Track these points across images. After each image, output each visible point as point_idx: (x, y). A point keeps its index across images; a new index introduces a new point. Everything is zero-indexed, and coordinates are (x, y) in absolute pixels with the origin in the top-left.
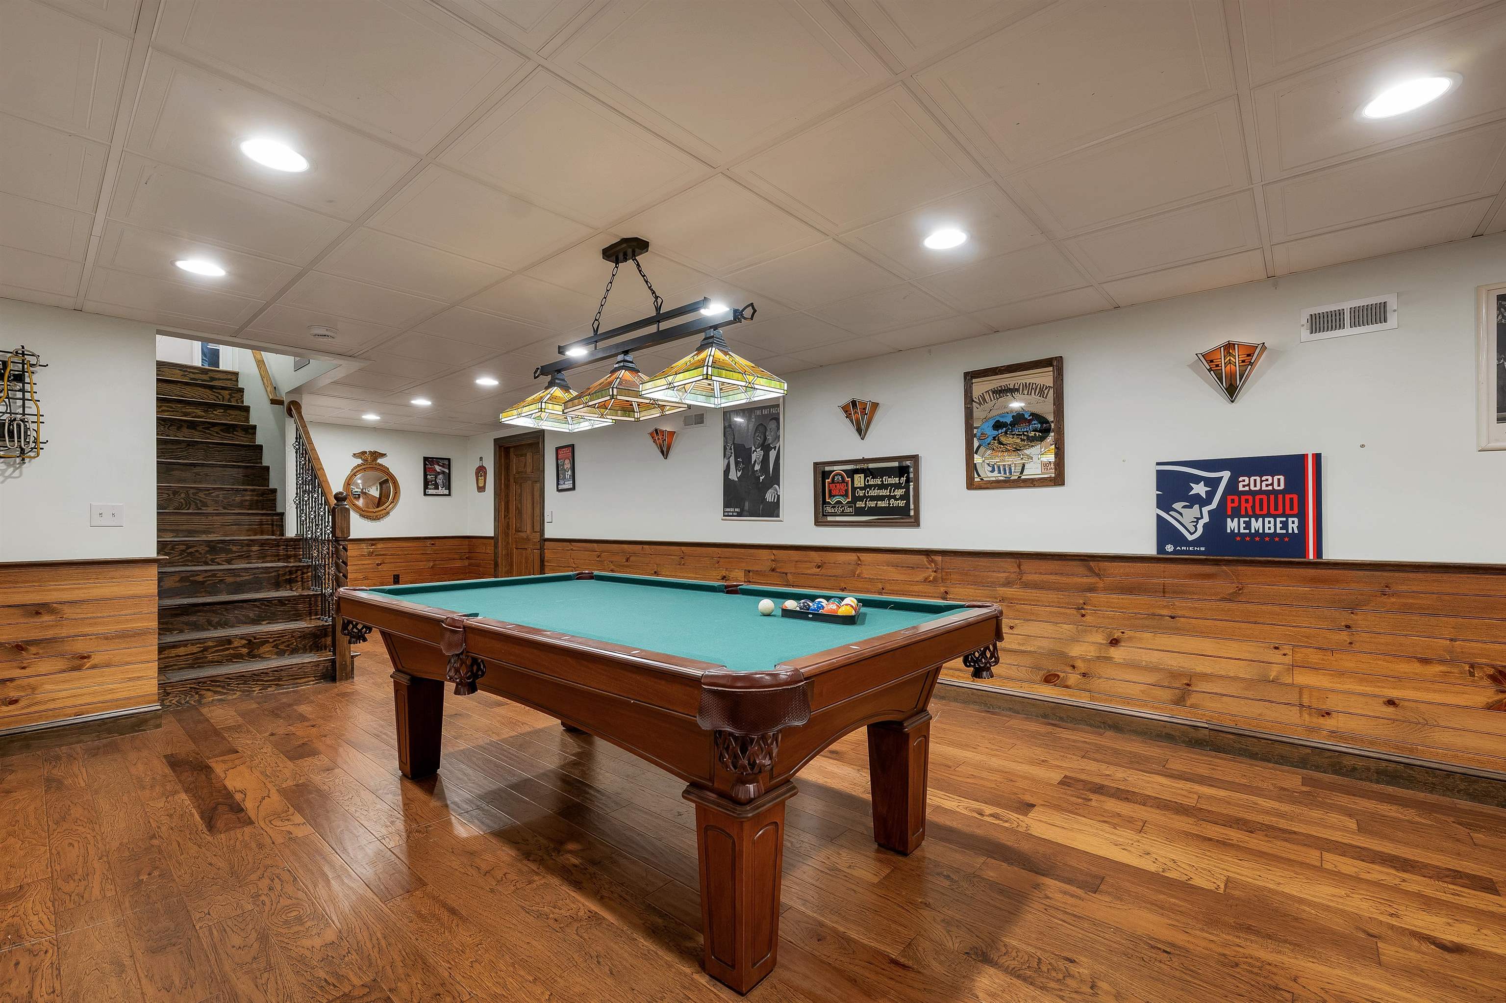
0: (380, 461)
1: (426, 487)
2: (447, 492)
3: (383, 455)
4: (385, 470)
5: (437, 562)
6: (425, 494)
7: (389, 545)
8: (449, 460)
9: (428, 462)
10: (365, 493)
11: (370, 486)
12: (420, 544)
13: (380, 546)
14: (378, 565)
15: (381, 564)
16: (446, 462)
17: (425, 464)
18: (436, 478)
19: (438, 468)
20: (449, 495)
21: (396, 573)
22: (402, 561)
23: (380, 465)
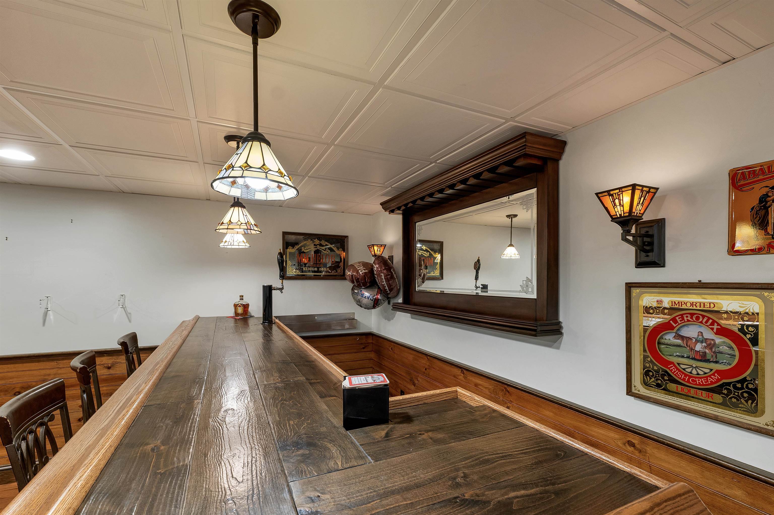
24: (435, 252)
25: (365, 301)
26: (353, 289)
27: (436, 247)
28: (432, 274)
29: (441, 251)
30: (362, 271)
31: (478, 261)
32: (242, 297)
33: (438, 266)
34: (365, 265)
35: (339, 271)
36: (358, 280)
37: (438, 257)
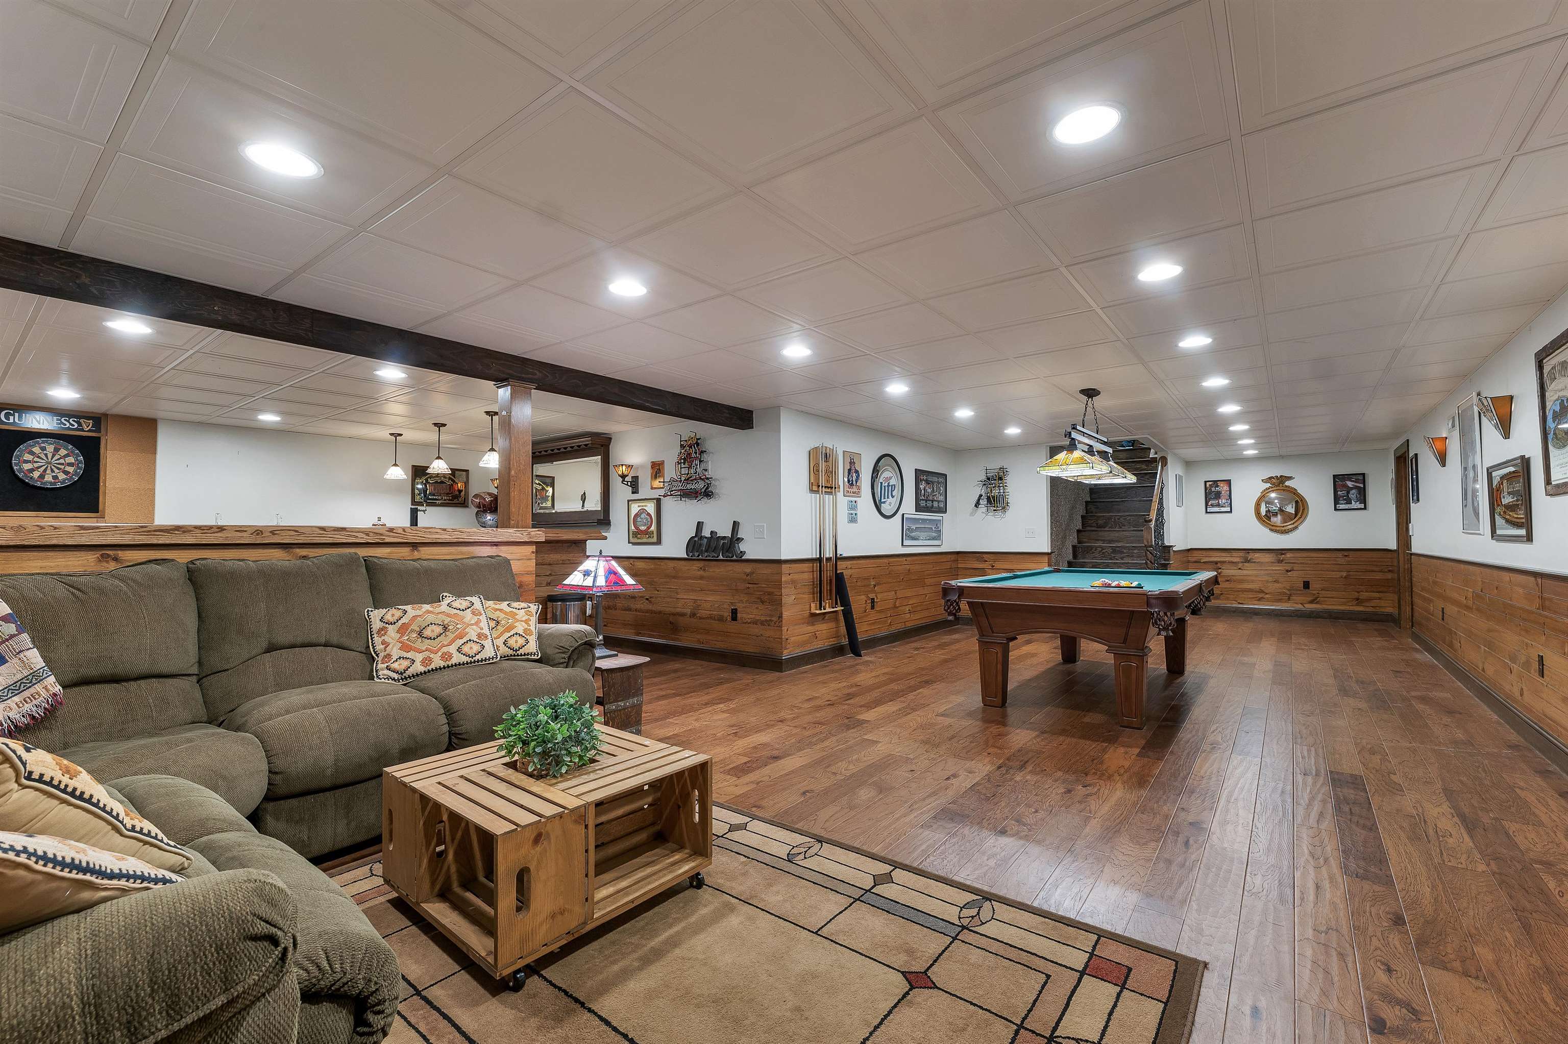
0: (1287, 483)
1: (1336, 501)
2: (1362, 506)
3: (1290, 478)
4: (1294, 492)
5: (1351, 573)
6: (1336, 509)
7: (1298, 555)
8: (1364, 475)
9: (1339, 481)
10: (1283, 511)
11: (1287, 505)
12: (1333, 555)
13: (1289, 555)
14: (1288, 571)
15: (1290, 571)
16: (1361, 478)
17: (1335, 482)
18: (1348, 493)
19: (1350, 484)
20: (1365, 508)
21: (1305, 580)
22: (1312, 569)
23: (1286, 486)
24: (547, 486)
25: (490, 523)
26: (477, 513)
27: (548, 481)
28: (544, 505)
29: (553, 486)
30: (488, 499)
31: (584, 493)
32: (379, 519)
33: (550, 498)
34: (490, 494)
35: (460, 500)
36: (484, 506)
37: (550, 490)
